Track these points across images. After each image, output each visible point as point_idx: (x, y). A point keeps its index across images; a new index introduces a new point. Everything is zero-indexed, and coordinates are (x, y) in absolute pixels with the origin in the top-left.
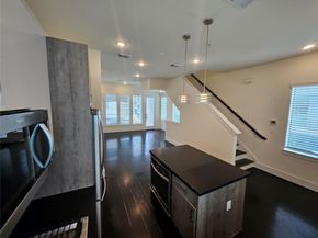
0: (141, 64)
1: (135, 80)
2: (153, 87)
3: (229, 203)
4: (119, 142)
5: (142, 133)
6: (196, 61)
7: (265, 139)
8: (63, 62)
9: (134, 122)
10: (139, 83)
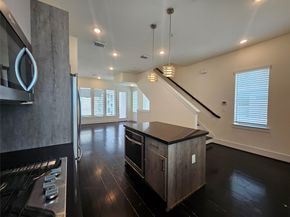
0: (115, 55)
1: (109, 73)
2: (125, 80)
3: (194, 157)
4: (93, 133)
5: (115, 124)
6: (162, 53)
7: (219, 117)
8: (45, 22)
9: (108, 114)
10: (112, 78)
